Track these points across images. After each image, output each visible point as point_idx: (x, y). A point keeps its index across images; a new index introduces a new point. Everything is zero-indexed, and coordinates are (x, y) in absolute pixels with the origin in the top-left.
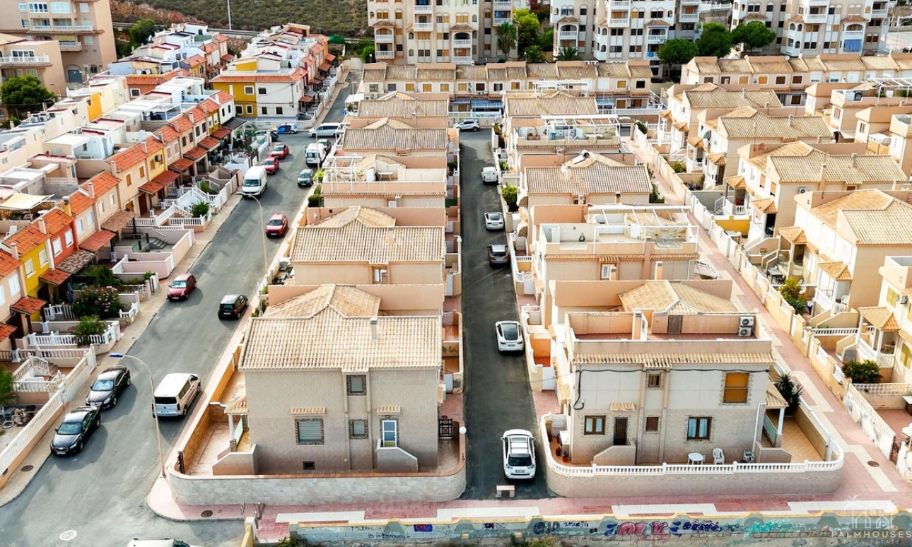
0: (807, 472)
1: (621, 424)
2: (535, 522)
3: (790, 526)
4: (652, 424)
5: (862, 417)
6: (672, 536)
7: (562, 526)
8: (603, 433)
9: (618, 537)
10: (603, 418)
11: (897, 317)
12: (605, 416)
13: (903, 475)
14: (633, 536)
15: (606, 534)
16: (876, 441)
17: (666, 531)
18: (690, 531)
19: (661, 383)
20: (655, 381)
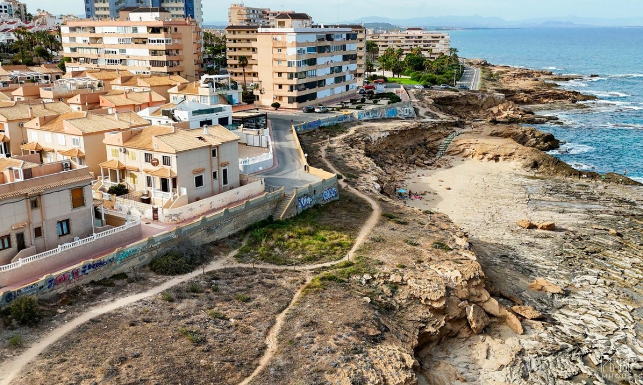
0: (128, 229)
1: (20, 237)
2: (6, 294)
3: (136, 250)
4: (38, 232)
5: (129, 209)
6: (84, 276)
7: (23, 291)
8: (10, 246)
9: (56, 287)
10: (8, 237)
11: (122, 162)
12: (9, 235)
13: (163, 222)
14: (63, 283)
15: (49, 287)
16: (142, 216)
17: (80, 274)
18: (92, 269)
19: (39, 204)
20: (35, 205)
